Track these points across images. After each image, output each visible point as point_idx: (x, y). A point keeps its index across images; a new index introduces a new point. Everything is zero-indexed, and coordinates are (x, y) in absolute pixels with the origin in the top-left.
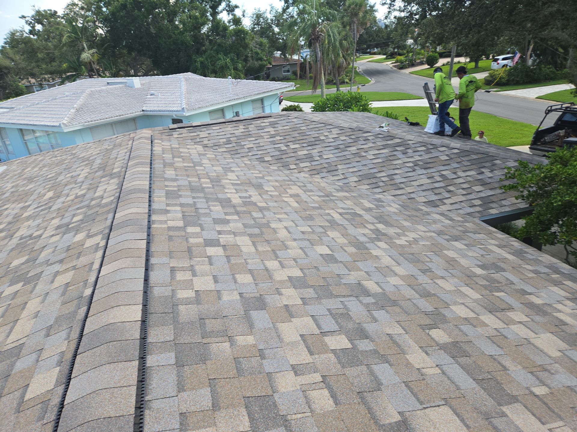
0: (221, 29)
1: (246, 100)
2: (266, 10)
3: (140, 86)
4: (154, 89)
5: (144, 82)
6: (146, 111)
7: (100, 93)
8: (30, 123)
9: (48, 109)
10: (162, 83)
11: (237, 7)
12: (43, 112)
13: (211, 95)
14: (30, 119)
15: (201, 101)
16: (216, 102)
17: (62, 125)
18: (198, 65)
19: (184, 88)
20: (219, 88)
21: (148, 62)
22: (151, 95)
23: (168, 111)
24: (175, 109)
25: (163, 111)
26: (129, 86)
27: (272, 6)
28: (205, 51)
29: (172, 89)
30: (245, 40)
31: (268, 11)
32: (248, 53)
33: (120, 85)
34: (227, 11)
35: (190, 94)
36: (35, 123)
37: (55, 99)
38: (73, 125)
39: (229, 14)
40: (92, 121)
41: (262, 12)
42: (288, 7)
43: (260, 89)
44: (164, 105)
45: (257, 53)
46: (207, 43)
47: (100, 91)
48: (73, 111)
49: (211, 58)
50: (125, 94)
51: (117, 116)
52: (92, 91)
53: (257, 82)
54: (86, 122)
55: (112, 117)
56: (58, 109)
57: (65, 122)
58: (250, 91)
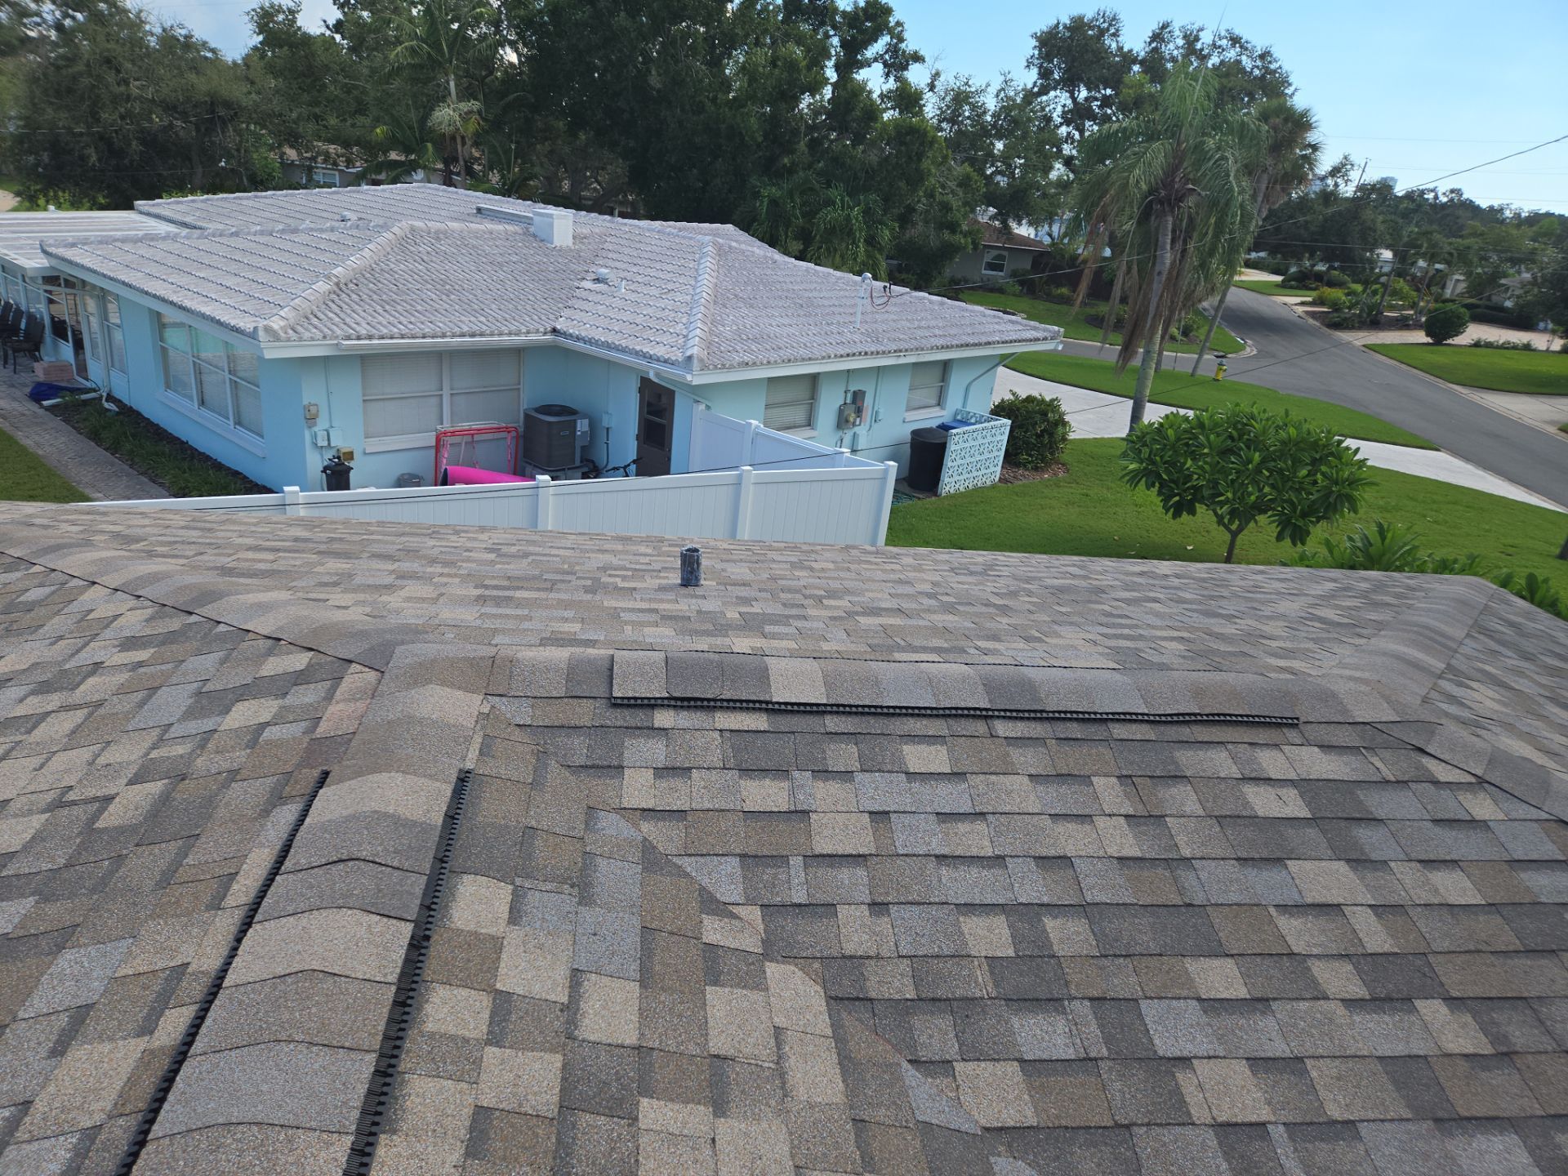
0: (858, 113)
1: (902, 361)
2: (988, 85)
3: (568, 242)
4: (610, 263)
5: (586, 231)
6: (565, 335)
7: (438, 239)
8: (174, 298)
9: (256, 261)
10: (642, 247)
11: (917, 58)
12: (233, 267)
13: (786, 321)
14: (183, 280)
15: (756, 341)
16: (803, 352)
17: (261, 333)
18: (763, 207)
19: (707, 281)
20: (821, 302)
21: (618, 168)
22: (597, 280)
23: (637, 353)
24: (660, 351)
25: (617, 349)
26: (535, 236)
27: (1009, 77)
28: (791, 171)
29: (668, 276)
30: (920, 160)
31: (993, 90)
33: (510, 228)
34: (885, 64)
35: (724, 306)
36: (187, 303)
37: (295, 231)
38: (301, 339)
39: (887, 75)
40: (370, 337)
41: (973, 90)
42: (1044, 91)
43: (952, 332)
44: (628, 329)
46: (802, 146)
47: (438, 236)
48: (322, 286)
49: (804, 193)
50: (515, 258)
51: (463, 335)
52: (413, 229)
53: (942, 304)
54: (349, 338)
55: (444, 336)
56: (283, 269)
57: (276, 324)
58: (919, 333)
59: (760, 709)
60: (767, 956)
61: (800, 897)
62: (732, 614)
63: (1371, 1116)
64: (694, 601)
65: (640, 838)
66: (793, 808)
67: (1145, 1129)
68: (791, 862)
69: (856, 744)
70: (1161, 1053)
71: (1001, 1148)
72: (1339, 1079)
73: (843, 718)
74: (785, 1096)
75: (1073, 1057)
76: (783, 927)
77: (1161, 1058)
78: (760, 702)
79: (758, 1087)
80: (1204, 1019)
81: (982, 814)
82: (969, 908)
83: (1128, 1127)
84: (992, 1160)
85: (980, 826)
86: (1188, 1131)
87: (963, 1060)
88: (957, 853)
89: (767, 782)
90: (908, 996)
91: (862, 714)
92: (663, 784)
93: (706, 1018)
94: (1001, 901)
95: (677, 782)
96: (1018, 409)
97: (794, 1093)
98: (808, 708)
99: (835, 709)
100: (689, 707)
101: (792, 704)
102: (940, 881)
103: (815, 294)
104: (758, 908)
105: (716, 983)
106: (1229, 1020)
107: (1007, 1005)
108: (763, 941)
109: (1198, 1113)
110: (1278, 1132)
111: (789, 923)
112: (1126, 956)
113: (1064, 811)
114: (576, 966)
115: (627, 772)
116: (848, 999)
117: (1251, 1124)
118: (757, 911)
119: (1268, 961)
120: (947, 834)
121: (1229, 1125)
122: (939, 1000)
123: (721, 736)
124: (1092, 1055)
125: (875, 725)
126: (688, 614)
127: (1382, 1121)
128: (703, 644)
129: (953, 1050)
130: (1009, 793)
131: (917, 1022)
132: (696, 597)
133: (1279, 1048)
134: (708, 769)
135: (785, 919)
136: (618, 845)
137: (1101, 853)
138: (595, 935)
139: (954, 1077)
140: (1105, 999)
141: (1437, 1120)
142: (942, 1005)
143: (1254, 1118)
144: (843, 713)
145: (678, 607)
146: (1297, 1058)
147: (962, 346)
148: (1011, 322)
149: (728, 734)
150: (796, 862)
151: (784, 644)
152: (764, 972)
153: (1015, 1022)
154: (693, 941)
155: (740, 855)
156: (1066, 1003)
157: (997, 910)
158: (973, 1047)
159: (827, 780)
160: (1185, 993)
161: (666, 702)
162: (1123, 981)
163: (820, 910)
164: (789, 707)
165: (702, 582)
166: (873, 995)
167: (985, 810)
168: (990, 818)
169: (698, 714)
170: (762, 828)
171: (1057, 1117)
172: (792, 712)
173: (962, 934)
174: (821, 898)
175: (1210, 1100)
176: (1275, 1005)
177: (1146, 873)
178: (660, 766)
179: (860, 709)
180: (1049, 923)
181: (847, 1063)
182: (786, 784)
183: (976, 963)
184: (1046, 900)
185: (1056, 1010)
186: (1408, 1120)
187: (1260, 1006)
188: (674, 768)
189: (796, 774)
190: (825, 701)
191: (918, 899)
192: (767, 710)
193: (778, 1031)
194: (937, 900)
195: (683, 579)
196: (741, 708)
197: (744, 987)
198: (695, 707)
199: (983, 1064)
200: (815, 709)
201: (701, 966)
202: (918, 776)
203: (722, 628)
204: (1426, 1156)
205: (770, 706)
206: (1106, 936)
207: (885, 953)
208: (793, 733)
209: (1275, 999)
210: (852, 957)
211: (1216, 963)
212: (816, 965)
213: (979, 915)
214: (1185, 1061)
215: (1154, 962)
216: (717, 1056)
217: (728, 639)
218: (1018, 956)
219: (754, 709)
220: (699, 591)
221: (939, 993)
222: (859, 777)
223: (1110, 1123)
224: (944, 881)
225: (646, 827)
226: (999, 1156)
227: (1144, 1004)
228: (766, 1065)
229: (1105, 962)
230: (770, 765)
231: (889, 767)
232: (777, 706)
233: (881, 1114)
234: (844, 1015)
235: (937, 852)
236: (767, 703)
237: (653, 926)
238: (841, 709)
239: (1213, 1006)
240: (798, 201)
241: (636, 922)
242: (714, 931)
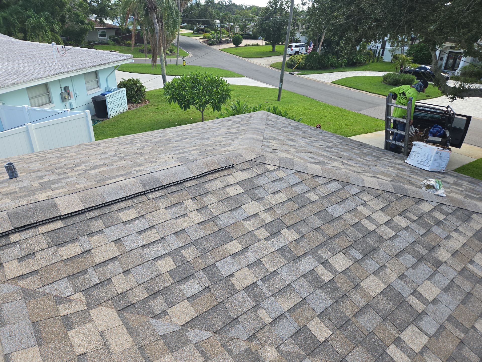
1: (79, 73)
13: (26, 65)
15: (14, 74)
16: (37, 76)
20: (38, 56)
32: (66, 14)
43: (94, 60)
45: (77, 15)
49: (16, 14)
53: (87, 51)
58: (82, 62)
59: (58, 220)
60: (89, 308)
61: (96, 281)
62: (36, 185)
63: (279, 267)
64: (17, 184)
65: (20, 289)
66: (83, 251)
67: (227, 300)
68: (89, 271)
69: (101, 219)
70: (225, 276)
71: (189, 329)
72: (269, 261)
73: (93, 212)
74: (111, 354)
75: (202, 290)
76: (93, 295)
77: (225, 277)
78: (56, 217)
79: (100, 357)
80: (234, 260)
81: (153, 226)
82: (157, 259)
83: (222, 302)
84: (187, 334)
85: (153, 230)
86: (238, 294)
87: (169, 308)
88: (148, 243)
89: (70, 245)
90: (146, 297)
91: (100, 208)
92: (24, 263)
93: (71, 344)
94: (167, 252)
95: (30, 260)
96: (127, 84)
97: (114, 351)
98: (78, 213)
99: (88, 209)
100: (25, 229)
101: (71, 213)
102: (145, 254)
103: (35, 53)
104: (81, 293)
105: (71, 328)
106: (239, 258)
107: (178, 284)
108: (86, 304)
109: (239, 288)
110: (260, 283)
111: (94, 293)
112: (208, 252)
113: (178, 216)
114: (6, 353)
115: (4, 265)
116: (125, 308)
117: (253, 284)
118: (81, 294)
119: (245, 236)
120: (143, 238)
121: (247, 287)
122: (156, 293)
123: (44, 236)
124: (207, 286)
125: (106, 210)
126: (15, 190)
127: (282, 267)
128: (24, 201)
129: (165, 306)
130: (159, 216)
131: (151, 303)
132: (18, 182)
133: (254, 259)
134: (42, 250)
135: (93, 292)
136: (11, 296)
137: (193, 224)
138: (10, 336)
139: (168, 314)
140: (206, 267)
141: (293, 260)
142: (158, 294)
143: (253, 282)
144: (92, 210)
145: (10, 188)
146: (258, 260)
147: (99, 65)
148: (114, 54)
149: (47, 234)
150: (91, 270)
151: (61, 191)
152: (90, 315)
153: (182, 287)
154: (56, 318)
155: (67, 277)
156: (195, 274)
157: (166, 255)
158: (171, 302)
159: (94, 236)
160: (227, 255)
161: (13, 231)
162: (209, 260)
163: (105, 282)
164: (70, 215)
165: (19, 175)
166: (133, 302)
167: (153, 225)
168: (156, 226)
169: (30, 230)
170: (73, 263)
171: (202, 310)
172: (71, 216)
173: (158, 268)
174: (104, 278)
175: (241, 283)
176: (249, 248)
177: (207, 225)
178: (20, 257)
179: (99, 206)
180: (184, 252)
181: (131, 330)
182: (78, 244)
183: (165, 275)
184: (181, 245)
185: (193, 278)
186: (287, 264)
187: (246, 250)
188: (26, 256)
189: (81, 238)
190: (84, 208)
191: (139, 263)
192: (60, 219)
193: (101, 333)
194: (146, 261)
195: (10, 176)
196: (49, 222)
197: (84, 324)
198: (28, 228)
199: (176, 306)
200: (80, 212)
201: (63, 325)
202: (127, 222)
203: (32, 192)
204: (294, 271)
205: (61, 217)
206: (201, 248)
207: (133, 286)
208: (75, 224)
209: (249, 246)
210: (122, 293)
211: (232, 243)
212: (110, 302)
213: (162, 259)
214: (232, 275)
215: (216, 250)
216: (80, 355)
217: (36, 196)
218: (177, 267)
219: (55, 221)
220: (18, 179)
221: (156, 290)
222: (105, 230)
223: (218, 303)
224: (147, 253)
225: (22, 283)
226: (189, 332)
227: (217, 264)
228: (101, 347)
229: (203, 256)
230: (68, 239)
231: (116, 223)
232: (64, 216)
233: (147, 341)
234: (125, 314)
235: (142, 245)
236: (60, 216)
237: (37, 320)
238: (91, 209)
239: (234, 256)
240: (15, 17)
241: (29, 322)
242: (64, 310)
